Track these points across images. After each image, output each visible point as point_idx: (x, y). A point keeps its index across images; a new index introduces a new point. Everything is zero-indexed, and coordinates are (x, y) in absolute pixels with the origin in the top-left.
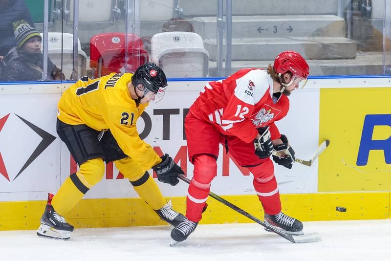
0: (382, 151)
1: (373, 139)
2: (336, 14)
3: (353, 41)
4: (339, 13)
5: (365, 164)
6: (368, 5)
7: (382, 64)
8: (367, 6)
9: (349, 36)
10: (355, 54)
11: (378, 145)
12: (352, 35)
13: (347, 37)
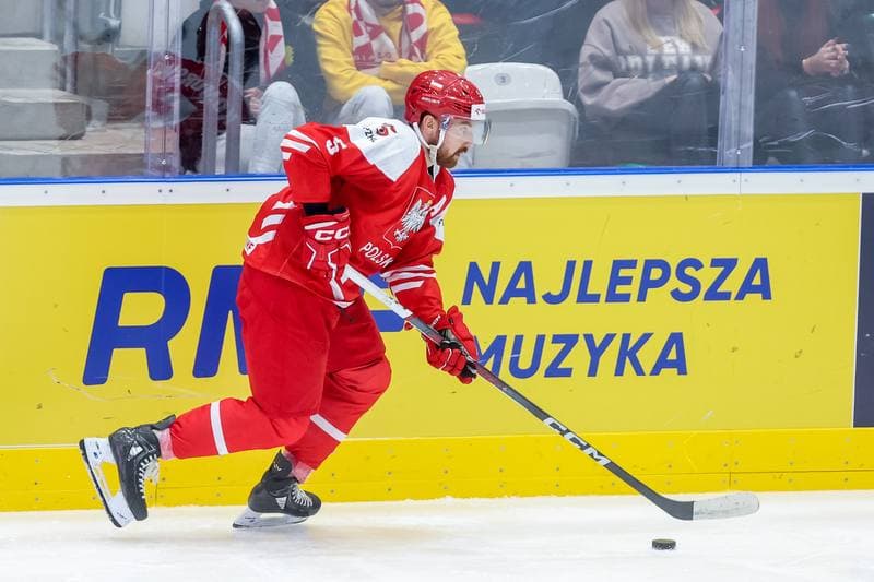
0: (143, 351)
1: (120, 324)
2: (39, 36)
3: (79, 99)
4: (47, 35)
5: (103, 381)
6: (113, 15)
7: (143, 151)
8: (110, 17)
9: (68, 86)
10: (83, 128)
11: (134, 337)
12: (75, 85)
13: (64, 89)
